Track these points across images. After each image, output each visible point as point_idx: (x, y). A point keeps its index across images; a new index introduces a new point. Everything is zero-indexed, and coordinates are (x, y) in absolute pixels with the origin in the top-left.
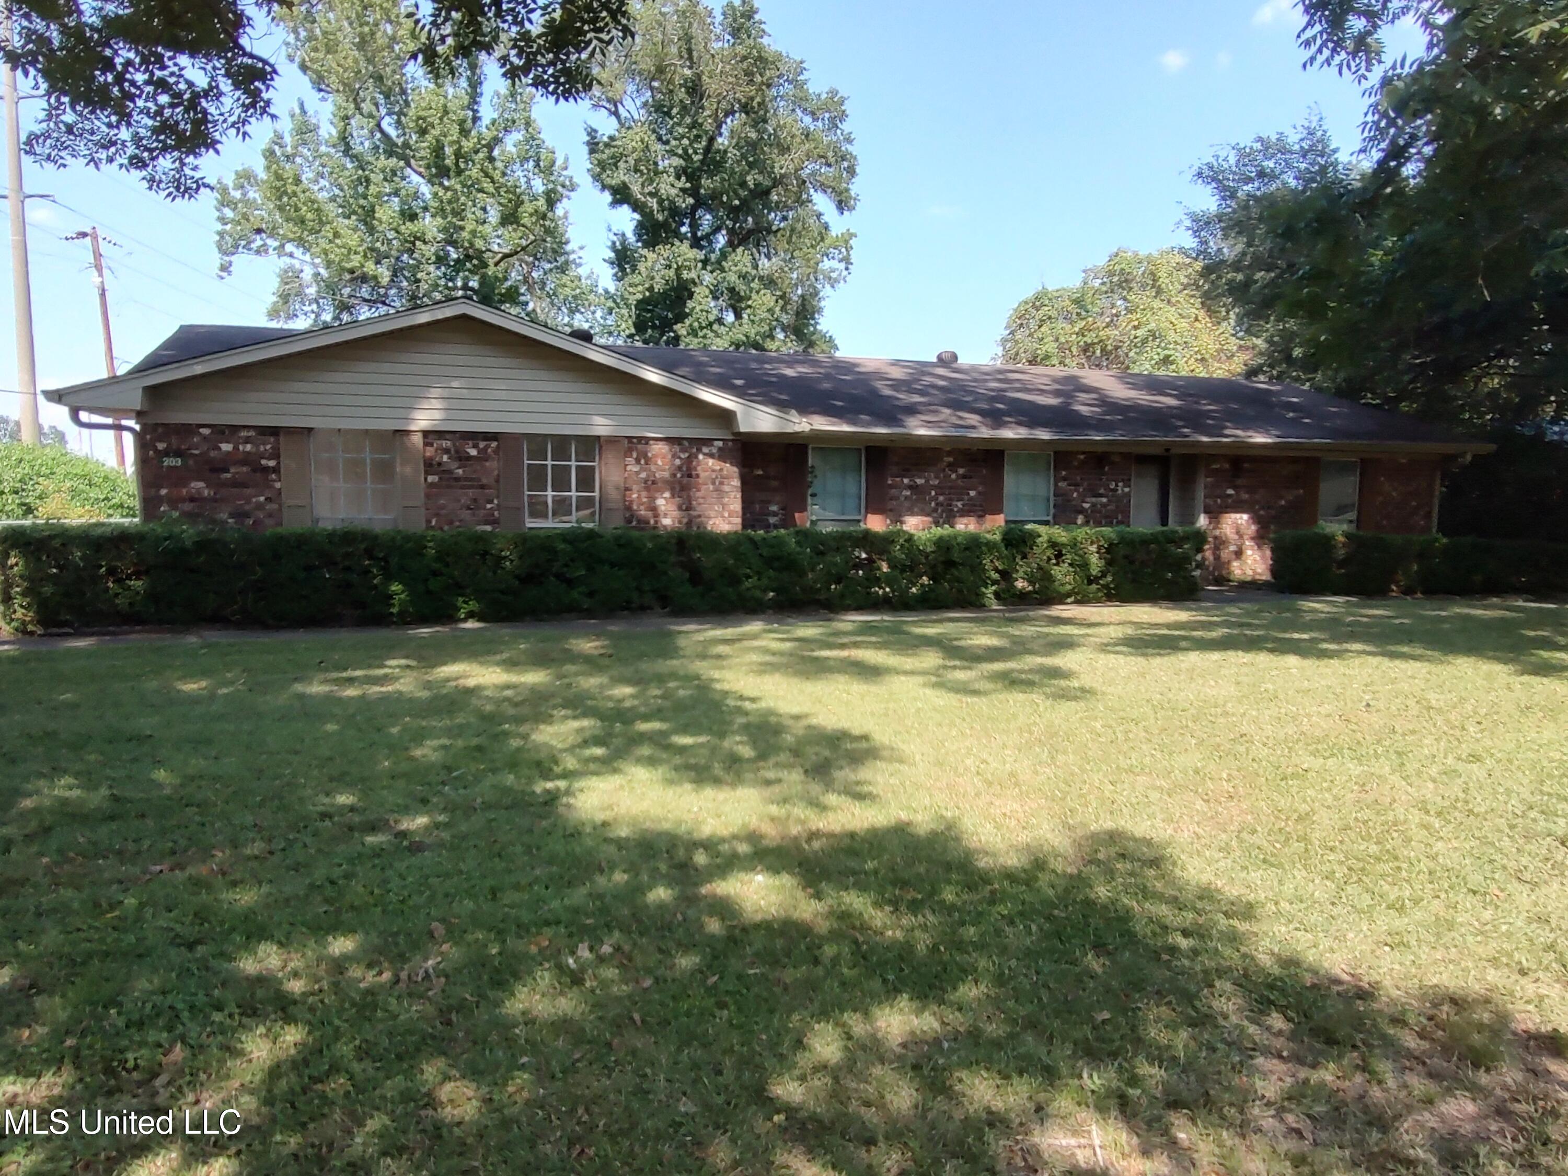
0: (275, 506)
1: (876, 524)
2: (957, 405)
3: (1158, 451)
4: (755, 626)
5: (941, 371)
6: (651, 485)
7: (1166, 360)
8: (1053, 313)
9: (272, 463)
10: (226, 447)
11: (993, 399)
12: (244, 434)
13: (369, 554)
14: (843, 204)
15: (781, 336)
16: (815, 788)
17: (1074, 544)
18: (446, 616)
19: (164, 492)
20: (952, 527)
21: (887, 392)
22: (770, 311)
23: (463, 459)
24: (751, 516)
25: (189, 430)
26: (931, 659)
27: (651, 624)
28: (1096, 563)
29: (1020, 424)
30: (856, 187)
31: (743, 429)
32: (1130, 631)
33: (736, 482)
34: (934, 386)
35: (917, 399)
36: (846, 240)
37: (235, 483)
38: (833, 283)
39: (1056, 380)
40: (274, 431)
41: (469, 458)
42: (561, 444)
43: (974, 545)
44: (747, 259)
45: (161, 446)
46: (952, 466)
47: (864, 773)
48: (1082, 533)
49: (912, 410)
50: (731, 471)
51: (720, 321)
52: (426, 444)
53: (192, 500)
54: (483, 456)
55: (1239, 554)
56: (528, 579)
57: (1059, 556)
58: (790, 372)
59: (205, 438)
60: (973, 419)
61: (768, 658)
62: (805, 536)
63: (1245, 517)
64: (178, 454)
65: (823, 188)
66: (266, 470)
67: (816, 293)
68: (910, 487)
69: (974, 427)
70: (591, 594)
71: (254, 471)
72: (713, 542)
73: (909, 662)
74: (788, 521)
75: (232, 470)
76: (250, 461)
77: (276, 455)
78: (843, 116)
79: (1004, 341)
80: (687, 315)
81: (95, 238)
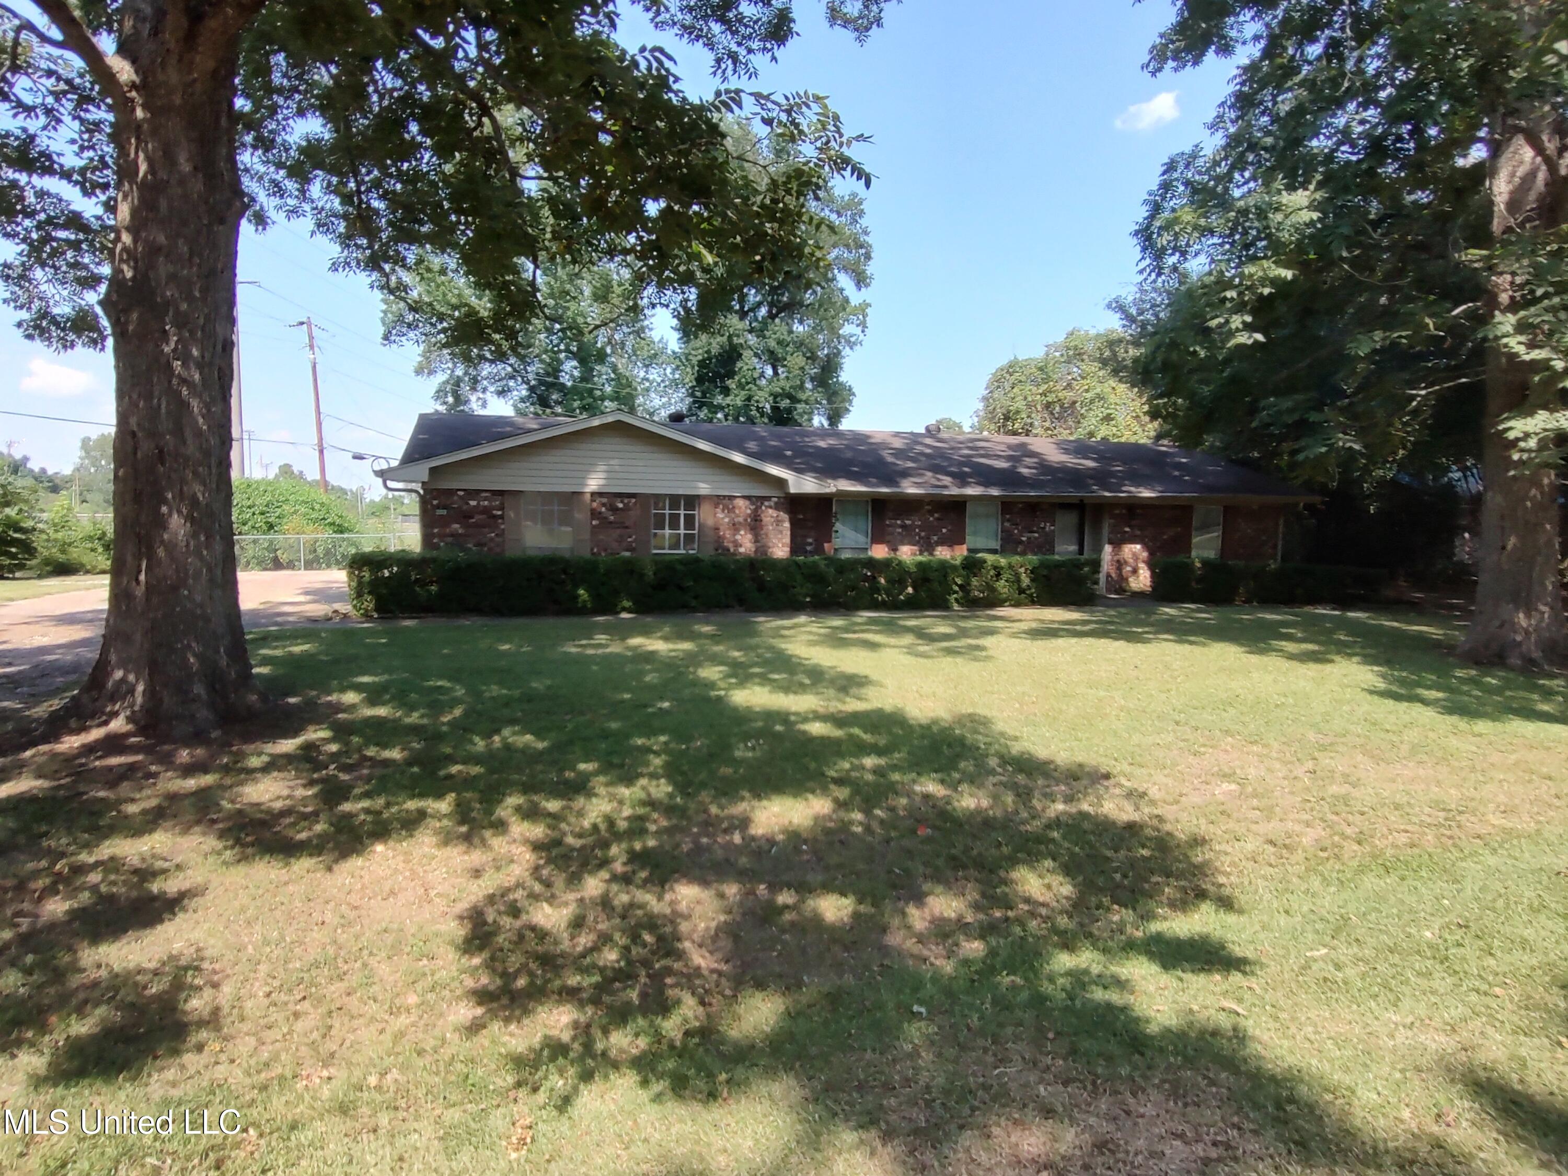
0: (501, 540)
1: (880, 552)
2: (937, 469)
3: (1076, 501)
4: (802, 619)
5: (928, 441)
6: (735, 527)
7: (1108, 418)
8: (1023, 378)
9: (499, 513)
10: (473, 503)
11: (961, 464)
12: (483, 495)
13: (565, 572)
14: (861, 280)
15: (809, 385)
16: (841, 695)
17: (1010, 566)
18: (610, 608)
19: (436, 530)
20: (931, 554)
21: (890, 459)
22: (802, 368)
23: (614, 510)
24: (796, 548)
25: (452, 492)
26: (908, 639)
27: (733, 617)
28: (1026, 581)
29: (979, 484)
30: (871, 269)
31: (792, 490)
32: (1034, 625)
33: (787, 524)
34: (922, 454)
35: (910, 464)
36: (863, 308)
37: (477, 525)
38: (852, 345)
39: (1010, 447)
40: (501, 493)
41: (618, 509)
42: (675, 500)
43: (944, 568)
44: (784, 328)
45: (434, 503)
46: (931, 513)
47: (863, 691)
48: (1016, 559)
49: (905, 474)
50: (784, 516)
51: (762, 375)
52: (593, 501)
53: (452, 535)
54: (627, 508)
55: (1135, 571)
56: (660, 586)
57: (998, 575)
58: (822, 444)
59: (461, 497)
60: (947, 480)
61: (811, 637)
62: (831, 561)
63: (1138, 547)
64: (445, 507)
65: (845, 269)
66: (495, 516)
67: (839, 352)
68: (902, 527)
69: (945, 487)
70: (696, 597)
71: (489, 517)
72: (773, 564)
73: (892, 641)
74: (819, 550)
75: (476, 517)
76: (486, 511)
77: (502, 508)
78: (861, 213)
79: (985, 399)
80: (734, 373)
81: (309, 324)
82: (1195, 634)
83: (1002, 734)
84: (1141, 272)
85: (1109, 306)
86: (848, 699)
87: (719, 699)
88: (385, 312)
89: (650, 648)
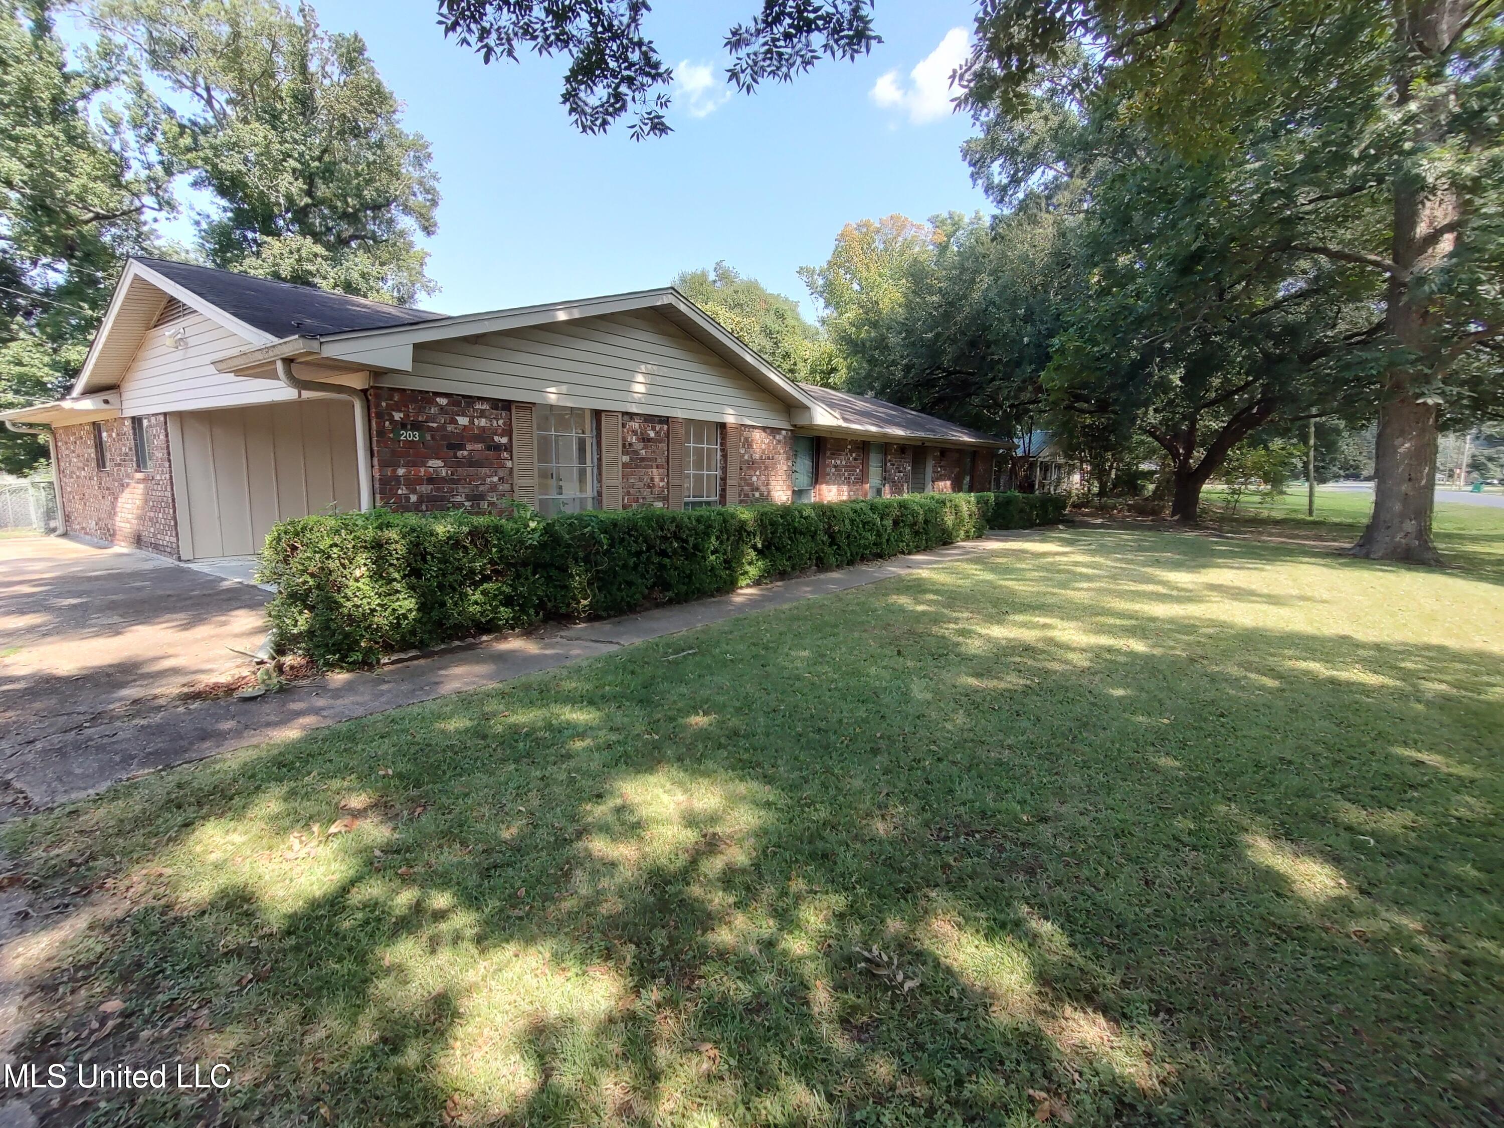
0: (507, 487)
6: (753, 466)
9: (504, 440)
10: (463, 421)
12: (478, 406)
19: (401, 471)
23: (646, 440)
25: (427, 398)
33: (790, 463)
37: (472, 463)
40: (506, 405)
41: (649, 440)
42: (699, 428)
45: (398, 416)
46: (851, 452)
50: (789, 454)
52: (623, 425)
53: (430, 480)
54: (659, 438)
59: (442, 408)
64: (416, 426)
65: (409, 212)
66: (497, 448)
68: (835, 466)
71: (489, 448)
75: (469, 447)
76: (483, 437)
77: (508, 431)
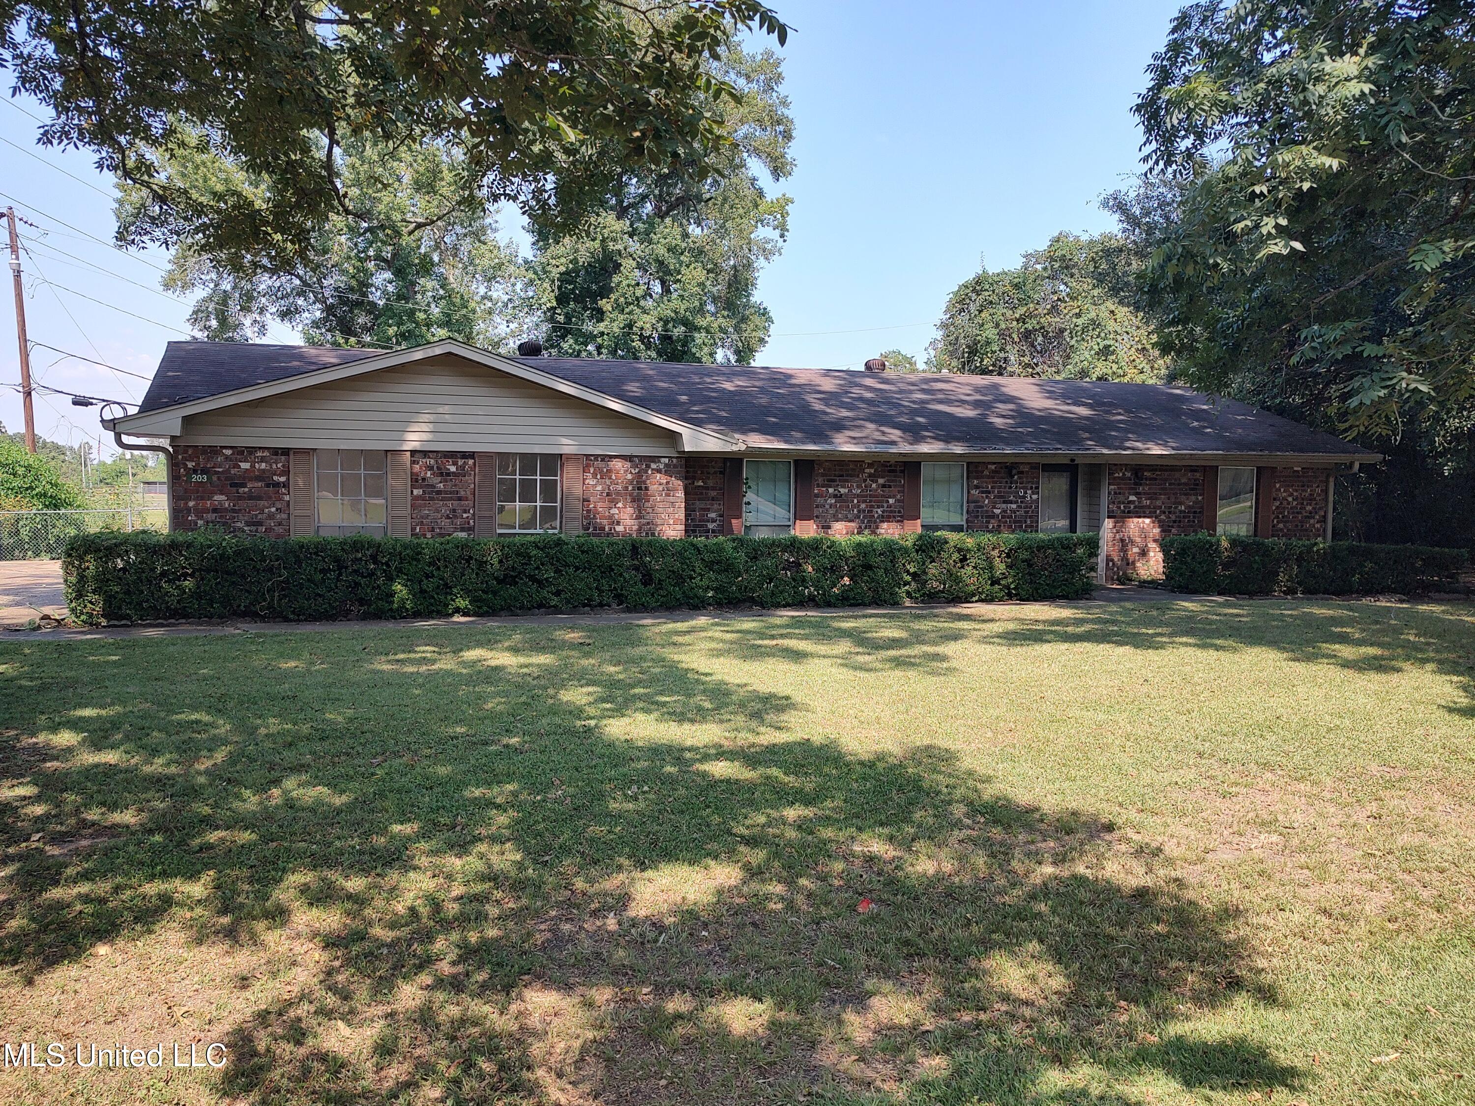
0: (284, 516)
1: (806, 530)
2: (882, 420)
3: (1066, 461)
4: (702, 621)
5: (869, 382)
6: (611, 497)
7: (1105, 352)
8: (994, 298)
9: (283, 479)
10: (245, 466)
11: (914, 412)
12: (259, 454)
13: (374, 559)
14: (779, 169)
15: (711, 308)
16: (754, 724)
17: (980, 548)
18: (441, 612)
19: (191, 504)
20: (874, 532)
21: (818, 406)
22: (702, 285)
23: (444, 475)
24: (692, 526)
25: (215, 451)
26: (844, 646)
27: (612, 619)
28: (1000, 567)
29: (937, 438)
30: (793, 151)
31: (688, 447)
32: (1011, 626)
33: (681, 494)
34: (861, 399)
35: (845, 413)
36: (782, 206)
37: (250, 497)
38: (767, 254)
39: (977, 390)
40: (286, 452)
41: (448, 474)
42: (528, 461)
43: (891, 550)
44: (677, 231)
45: (190, 465)
46: (873, 477)
47: (784, 717)
48: (986, 539)
49: (839, 426)
50: (678, 484)
51: (648, 294)
52: (413, 462)
53: (215, 510)
54: (461, 473)
55: (1144, 553)
56: (508, 579)
57: (964, 559)
58: (728, 386)
59: (227, 458)
60: (895, 434)
61: (713, 645)
62: (741, 542)
63: (1147, 521)
64: (204, 471)
65: (757, 152)
66: (277, 485)
67: (749, 266)
68: (835, 496)
69: (893, 443)
70: (558, 593)
71: (268, 486)
72: (663, 548)
73: (822, 649)
74: (725, 529)
75: (249, 485)
76: (262, 477)
77: (286, 472)
78: (779, 78)
79: (944, 326)
80: (611, 290)
81: (11, 218)
82: (1222, 636)
83: (970, 773)
84: (1145, 159)
85: (1105, 204)
86: (762, 729)
87: (588, 730)
88: (120, 202)
89: (493, 663)
